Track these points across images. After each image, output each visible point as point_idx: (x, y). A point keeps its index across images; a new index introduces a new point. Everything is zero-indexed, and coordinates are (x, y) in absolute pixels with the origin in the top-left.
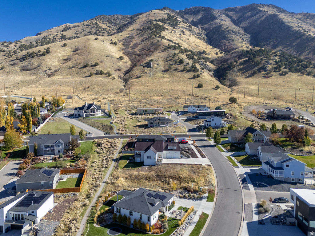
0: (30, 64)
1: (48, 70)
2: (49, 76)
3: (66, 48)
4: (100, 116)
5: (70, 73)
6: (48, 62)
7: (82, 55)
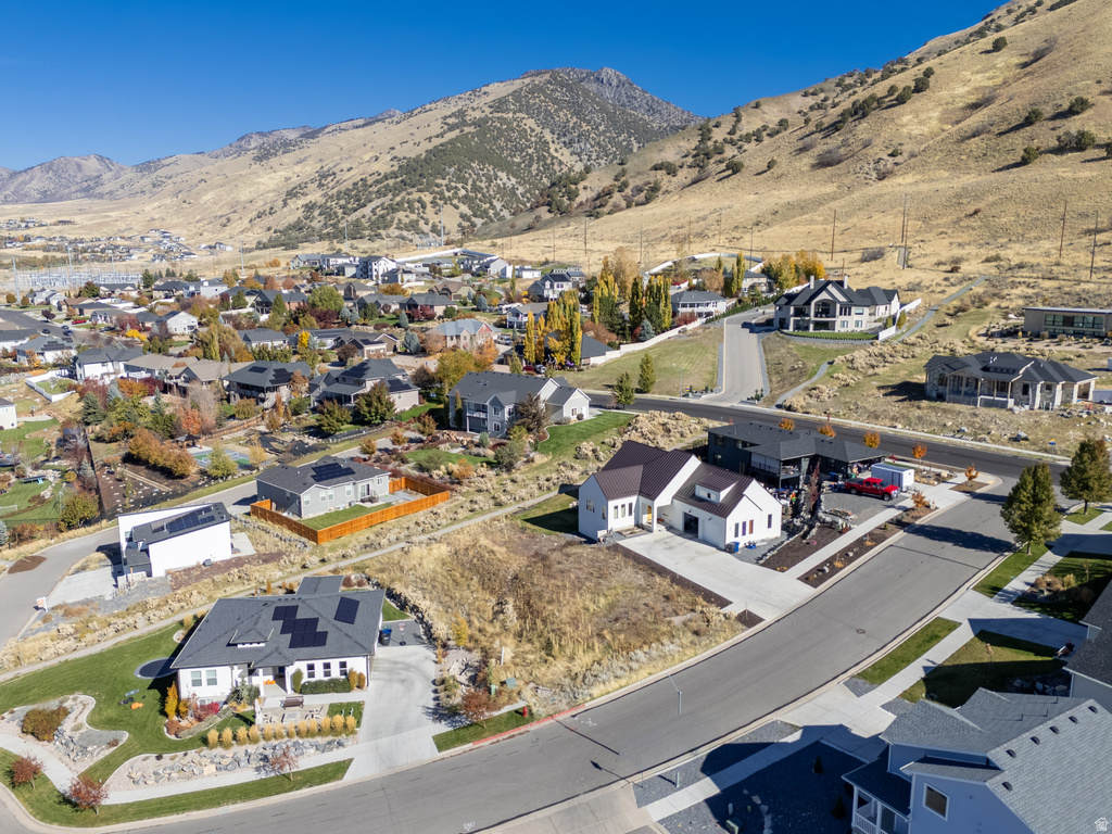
0: (845, 143)
1: (889, 155)
2: (882, 177)
3: (997, 57)
4: (859, 329)
5: (955, 159)
6: (903, 126)
7: (1043, 76)
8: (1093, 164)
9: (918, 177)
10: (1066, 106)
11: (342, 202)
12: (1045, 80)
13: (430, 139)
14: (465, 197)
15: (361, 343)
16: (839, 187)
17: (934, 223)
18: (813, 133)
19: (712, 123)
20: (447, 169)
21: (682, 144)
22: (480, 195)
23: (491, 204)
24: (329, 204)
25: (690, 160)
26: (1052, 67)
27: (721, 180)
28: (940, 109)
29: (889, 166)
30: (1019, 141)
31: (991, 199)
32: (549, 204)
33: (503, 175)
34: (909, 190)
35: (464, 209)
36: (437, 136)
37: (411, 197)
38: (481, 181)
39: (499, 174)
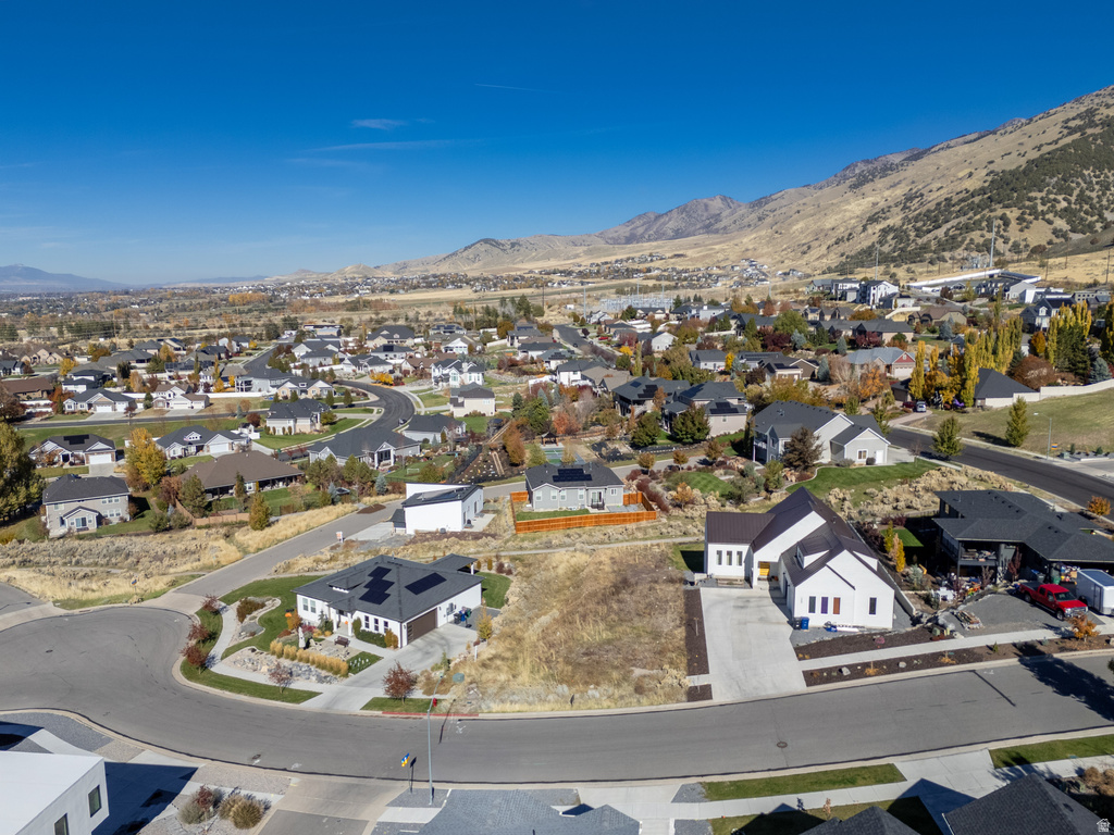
11: (919, 224)
13: (1039, 148)
14: (1065, 210)
15: (774, 367)
20: (1048, 180)
23: (1101, 216)
24: (905, 227)
35: (1061, 224)
36: (1050, 144)
37: (993, 214)
38: (1093, 191)
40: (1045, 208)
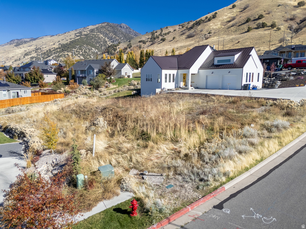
0: (195, 31)
1: (208, 33)
2: (207, 39)
3: (234, 10)
5: (228, 33)
6: (211, 26)
7: (248, 12)
8: (268, 30)
9: (218, 37)
10: (257, 17)
11: (43, 56)
12: (249, 12)
13: (71, 39)
14: (82, 54)
16: (195, 42)
17: (226, 46)
18: (185, 30)
19: (155, 32)
20: (76, 46)
21: (146, 37)
22: (86, 54)
23: (90, 56)
24: (38, 57)
25: (149, 40)
26: (250, 10)
27: (159, 43)
28: (220, 22)
29: (208, 36)
30: (245, 27)
31: (241, 39)
32: (108, 52)
33: (94, 49)
34: (216, 40)
36: (73, 38)
37: (65, 54)
38: (87, 50)
39: (92, 48)
40: (77, 53)
